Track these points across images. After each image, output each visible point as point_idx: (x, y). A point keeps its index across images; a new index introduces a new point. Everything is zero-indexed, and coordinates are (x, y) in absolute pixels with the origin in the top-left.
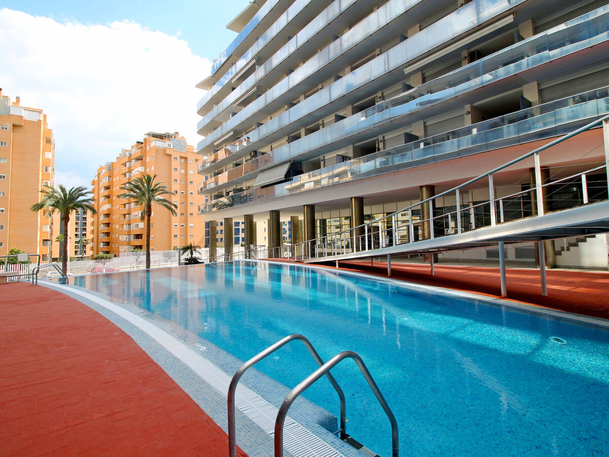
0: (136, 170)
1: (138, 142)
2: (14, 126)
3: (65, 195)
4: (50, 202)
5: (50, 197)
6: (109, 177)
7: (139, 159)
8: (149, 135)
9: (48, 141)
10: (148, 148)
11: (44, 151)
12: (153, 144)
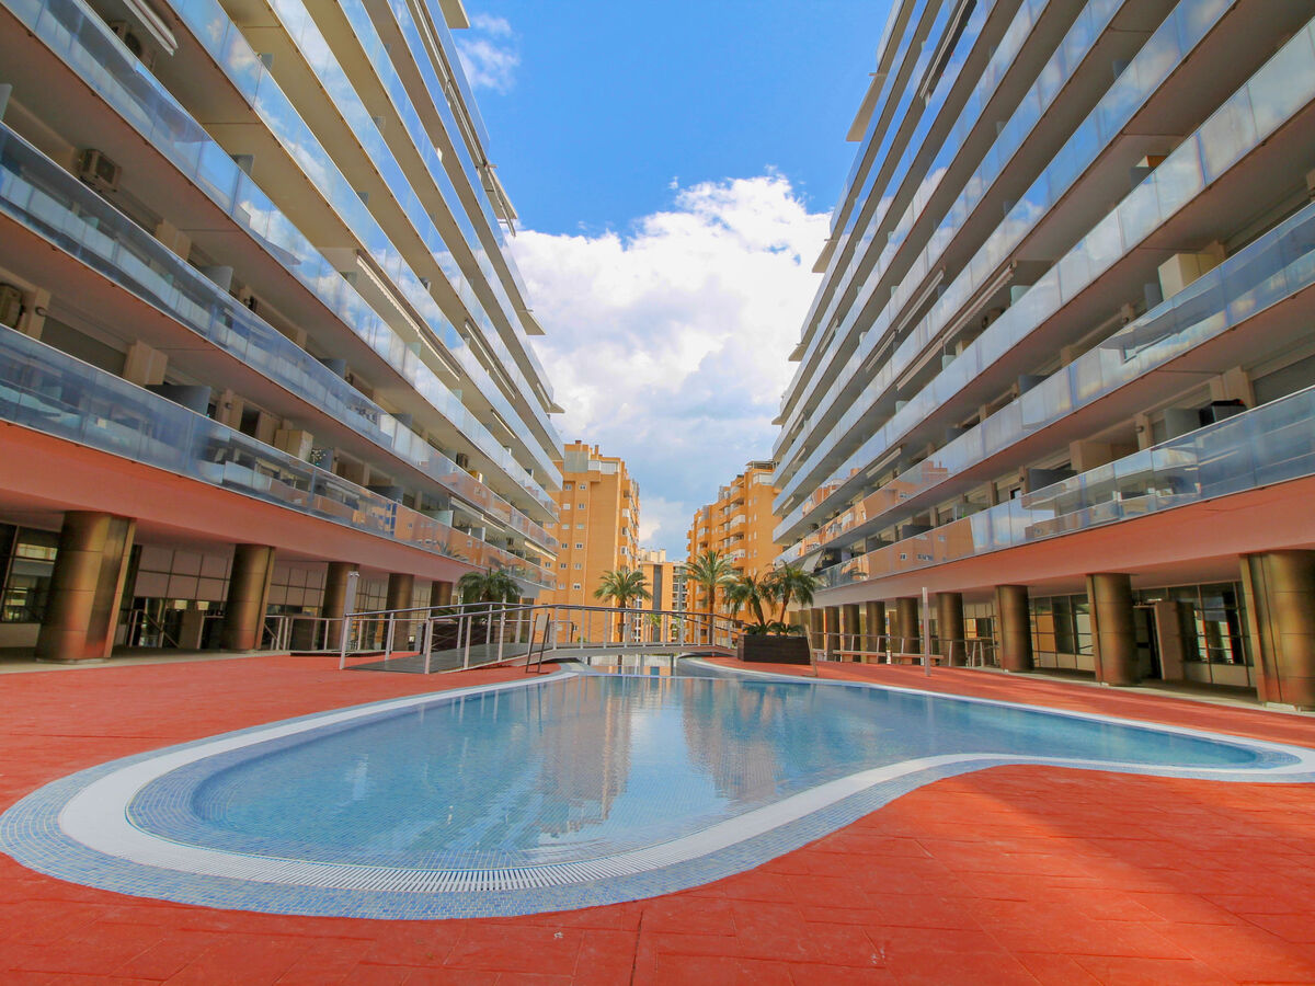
0: (735, 519)
1: (739, 476)
2: (592, 483)
3: (622, 580)
4: (607, 590)
5: (608, 584)
6: (706, 528)
7: (740, 502)
8: (751, 464)
9: (626, 494)
10: (750, 486)
11: (621, 508)
12: (755, 480)
